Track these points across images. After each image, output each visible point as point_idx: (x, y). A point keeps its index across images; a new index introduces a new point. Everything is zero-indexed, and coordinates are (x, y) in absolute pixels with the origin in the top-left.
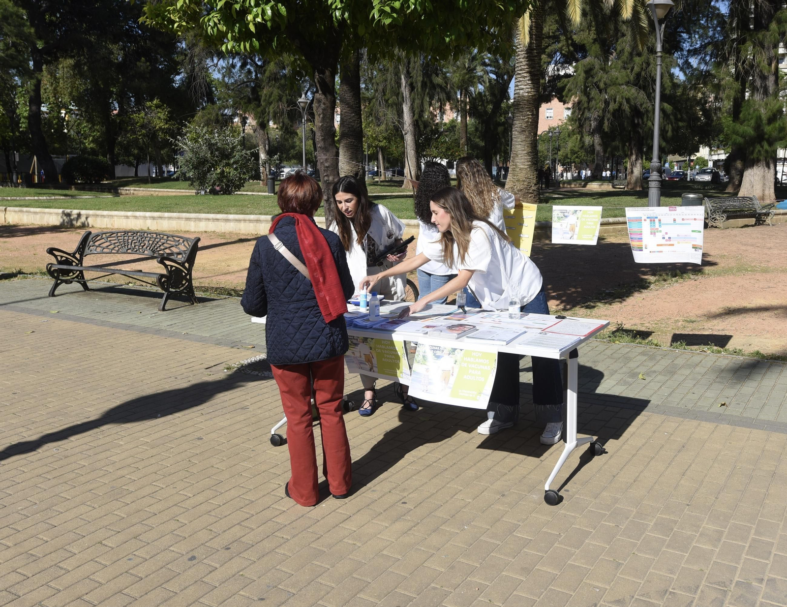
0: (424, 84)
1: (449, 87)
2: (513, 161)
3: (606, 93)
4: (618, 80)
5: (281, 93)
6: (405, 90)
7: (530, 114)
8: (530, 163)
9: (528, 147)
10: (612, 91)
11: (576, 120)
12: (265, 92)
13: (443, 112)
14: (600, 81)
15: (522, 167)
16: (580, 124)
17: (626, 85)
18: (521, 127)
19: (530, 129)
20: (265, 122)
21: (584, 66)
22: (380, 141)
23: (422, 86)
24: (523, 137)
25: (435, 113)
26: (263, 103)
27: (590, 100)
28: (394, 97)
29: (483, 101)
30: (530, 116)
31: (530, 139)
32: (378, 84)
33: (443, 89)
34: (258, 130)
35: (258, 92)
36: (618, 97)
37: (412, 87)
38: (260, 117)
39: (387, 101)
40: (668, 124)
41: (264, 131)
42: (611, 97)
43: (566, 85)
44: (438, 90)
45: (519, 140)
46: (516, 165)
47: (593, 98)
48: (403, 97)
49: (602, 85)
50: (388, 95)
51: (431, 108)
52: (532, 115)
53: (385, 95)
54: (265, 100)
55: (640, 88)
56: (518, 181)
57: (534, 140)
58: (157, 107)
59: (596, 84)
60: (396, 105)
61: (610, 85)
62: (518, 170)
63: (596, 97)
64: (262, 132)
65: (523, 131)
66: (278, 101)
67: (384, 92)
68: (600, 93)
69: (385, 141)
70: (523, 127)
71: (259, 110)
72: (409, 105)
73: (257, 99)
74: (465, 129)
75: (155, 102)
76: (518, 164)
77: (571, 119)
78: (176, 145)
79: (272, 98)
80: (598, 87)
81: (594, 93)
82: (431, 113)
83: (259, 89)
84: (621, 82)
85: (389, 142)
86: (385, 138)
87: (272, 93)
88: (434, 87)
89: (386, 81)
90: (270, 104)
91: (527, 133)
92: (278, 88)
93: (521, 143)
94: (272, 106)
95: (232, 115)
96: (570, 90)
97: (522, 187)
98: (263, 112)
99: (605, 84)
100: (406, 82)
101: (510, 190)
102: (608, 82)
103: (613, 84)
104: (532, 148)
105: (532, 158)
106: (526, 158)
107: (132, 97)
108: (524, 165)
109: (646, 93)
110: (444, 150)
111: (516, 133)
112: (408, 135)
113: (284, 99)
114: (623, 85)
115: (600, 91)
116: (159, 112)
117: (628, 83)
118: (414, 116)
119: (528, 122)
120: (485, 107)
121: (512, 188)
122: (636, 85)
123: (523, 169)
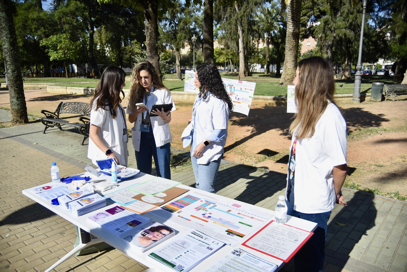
0: (248, 30)
1: (260, 31)
2: (285, 65)
3: (335, 33)
4: (341, 26)
5: (186, 35)
6: (240, 32)
7: (294, 41)
8: (294, 66)
9: (293, 58)
10: (337, 31)
11: (319, 46)
12: (179, 35)
13: (259, 43)
14: (332, 27)
15: (290, 67)
16: (321, 47)
17: (345, 29)
18: (290, 48)
19: (294, 49)
20: (179, 48)
21: (324, 20)
22: (229, 56)
23: (247, 30)
24: (290, 53)
25: (255, 43)
26: (178, 40)
27: (326, 36)
28: (235, 36)
29: (276, 38)
30: (294, 42)
31: (294, 54)
32: (228, 30)
33: (257, 32)
34: (176, 52)
35: (176, 35)
36: (340, 34)
37: (243, 31)
38: (177, 46)
39: (232, 38)
40: (365, 47)
41: (178, 52)
42: (337, 35)
43: (315, 29)
44: (255, 32)
45: (289, 54)
46: (287, 67)
47: (328, 35)
48: (239, 36)
49: (332, 29)
50: (232, 35)
51: (253, 41)
52: (295, 42)
53: (231, 35)
54: (179, 39)
55: (352, 30)
56: (287, 74)
57: (296, 54)
58: (136, 43)
59: (330, 28)
60: (236, 39)
61: (337, 29)
62: (287, 69)
63: (330, 35)
64: (177, 52)
65: (290, 50)
66: (184, 39)
67: (230, 33)
68: (332, 33)
69: (231, 56)
70: (291, 48)
71: (176, 43)
72: (242, 39)
73: (176, 38)
74: (268, 50)
75: (135, 41)
76: (288, 66)
77: (317, 45)
78: (135, 59)
79: (182, 38)
80: (331, 30)
81: (329, 32)
82: (253, 43)
83: (176, 34)
84: (342, 27)
85: (233, 56)
86: (231, 55)
87: (182, 36)
88: (253, 31)
89: (231, 29)
90: (181, 40)
91: (293, 51)
92: (185, 33)
93: (289, 56)
94: (182, 41)
95: (165, 46)
96: (317, 32)
97: (289, 78)
98: (178, 44)
99: (334, 28)
100: (240, 29)
101: (283, 79)
102: (336, 27)
103: (338, 28)
104: (295, 58)
105: (295, 63)
106: (292, 63)
107: (129, 40)
108: (291, 67)
109: (354, 32)
110: (257, 60)
111: (287, 51)
112: (241, 53)
113: (187, 38)
114: (343, 28)
115: (332, 32)
116: (136, 45)
117: (345, 28)
118: (244, 44)
119: (293, 45)
120: (278, 41)
121: (284, 78)
122: (349, 28)
123: (290, 68)
